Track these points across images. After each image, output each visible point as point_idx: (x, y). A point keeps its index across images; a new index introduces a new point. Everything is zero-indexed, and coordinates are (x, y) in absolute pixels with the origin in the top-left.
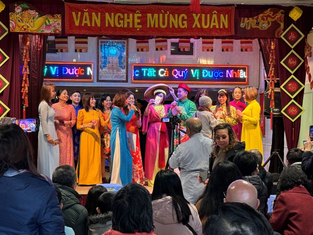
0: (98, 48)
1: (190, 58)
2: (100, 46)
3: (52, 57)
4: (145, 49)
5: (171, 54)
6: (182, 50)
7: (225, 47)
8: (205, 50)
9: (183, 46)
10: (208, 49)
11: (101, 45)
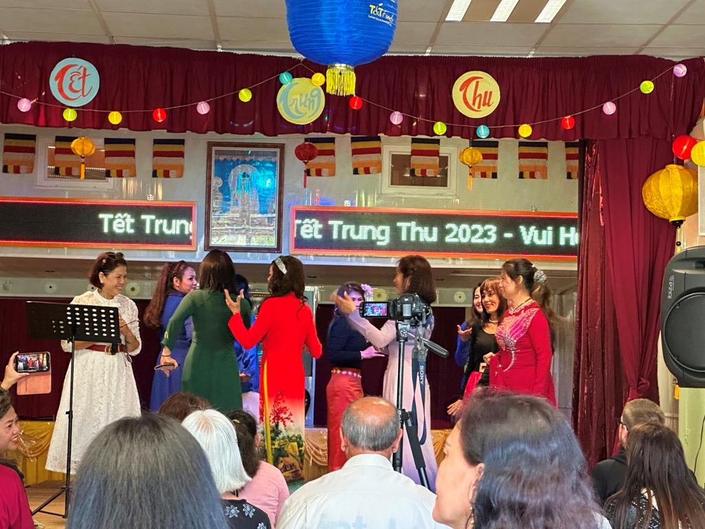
0: (209, 168)
1: (438, 194)
2: (213, 163)
3: (94, 189)
4: (325, 171)
5: (392, 184)
6: (418, 173)
7: (526, 167)
8: (478, 174)
9: (421, 165)
10: (485, 173)
11: (215, 161)
